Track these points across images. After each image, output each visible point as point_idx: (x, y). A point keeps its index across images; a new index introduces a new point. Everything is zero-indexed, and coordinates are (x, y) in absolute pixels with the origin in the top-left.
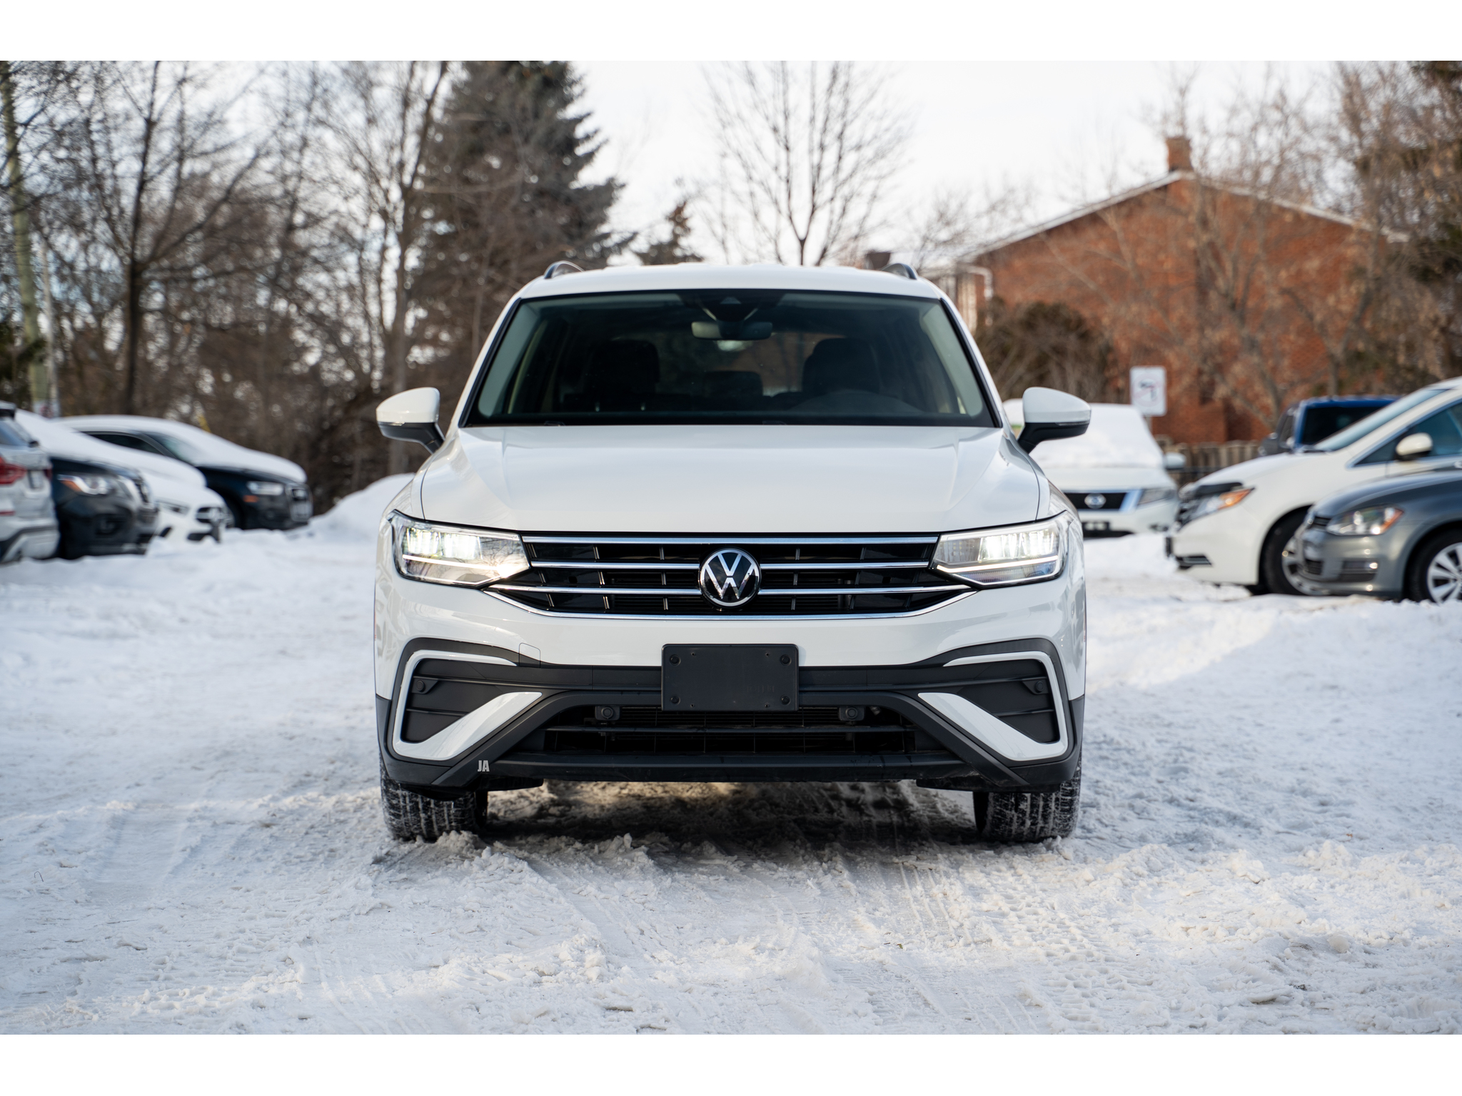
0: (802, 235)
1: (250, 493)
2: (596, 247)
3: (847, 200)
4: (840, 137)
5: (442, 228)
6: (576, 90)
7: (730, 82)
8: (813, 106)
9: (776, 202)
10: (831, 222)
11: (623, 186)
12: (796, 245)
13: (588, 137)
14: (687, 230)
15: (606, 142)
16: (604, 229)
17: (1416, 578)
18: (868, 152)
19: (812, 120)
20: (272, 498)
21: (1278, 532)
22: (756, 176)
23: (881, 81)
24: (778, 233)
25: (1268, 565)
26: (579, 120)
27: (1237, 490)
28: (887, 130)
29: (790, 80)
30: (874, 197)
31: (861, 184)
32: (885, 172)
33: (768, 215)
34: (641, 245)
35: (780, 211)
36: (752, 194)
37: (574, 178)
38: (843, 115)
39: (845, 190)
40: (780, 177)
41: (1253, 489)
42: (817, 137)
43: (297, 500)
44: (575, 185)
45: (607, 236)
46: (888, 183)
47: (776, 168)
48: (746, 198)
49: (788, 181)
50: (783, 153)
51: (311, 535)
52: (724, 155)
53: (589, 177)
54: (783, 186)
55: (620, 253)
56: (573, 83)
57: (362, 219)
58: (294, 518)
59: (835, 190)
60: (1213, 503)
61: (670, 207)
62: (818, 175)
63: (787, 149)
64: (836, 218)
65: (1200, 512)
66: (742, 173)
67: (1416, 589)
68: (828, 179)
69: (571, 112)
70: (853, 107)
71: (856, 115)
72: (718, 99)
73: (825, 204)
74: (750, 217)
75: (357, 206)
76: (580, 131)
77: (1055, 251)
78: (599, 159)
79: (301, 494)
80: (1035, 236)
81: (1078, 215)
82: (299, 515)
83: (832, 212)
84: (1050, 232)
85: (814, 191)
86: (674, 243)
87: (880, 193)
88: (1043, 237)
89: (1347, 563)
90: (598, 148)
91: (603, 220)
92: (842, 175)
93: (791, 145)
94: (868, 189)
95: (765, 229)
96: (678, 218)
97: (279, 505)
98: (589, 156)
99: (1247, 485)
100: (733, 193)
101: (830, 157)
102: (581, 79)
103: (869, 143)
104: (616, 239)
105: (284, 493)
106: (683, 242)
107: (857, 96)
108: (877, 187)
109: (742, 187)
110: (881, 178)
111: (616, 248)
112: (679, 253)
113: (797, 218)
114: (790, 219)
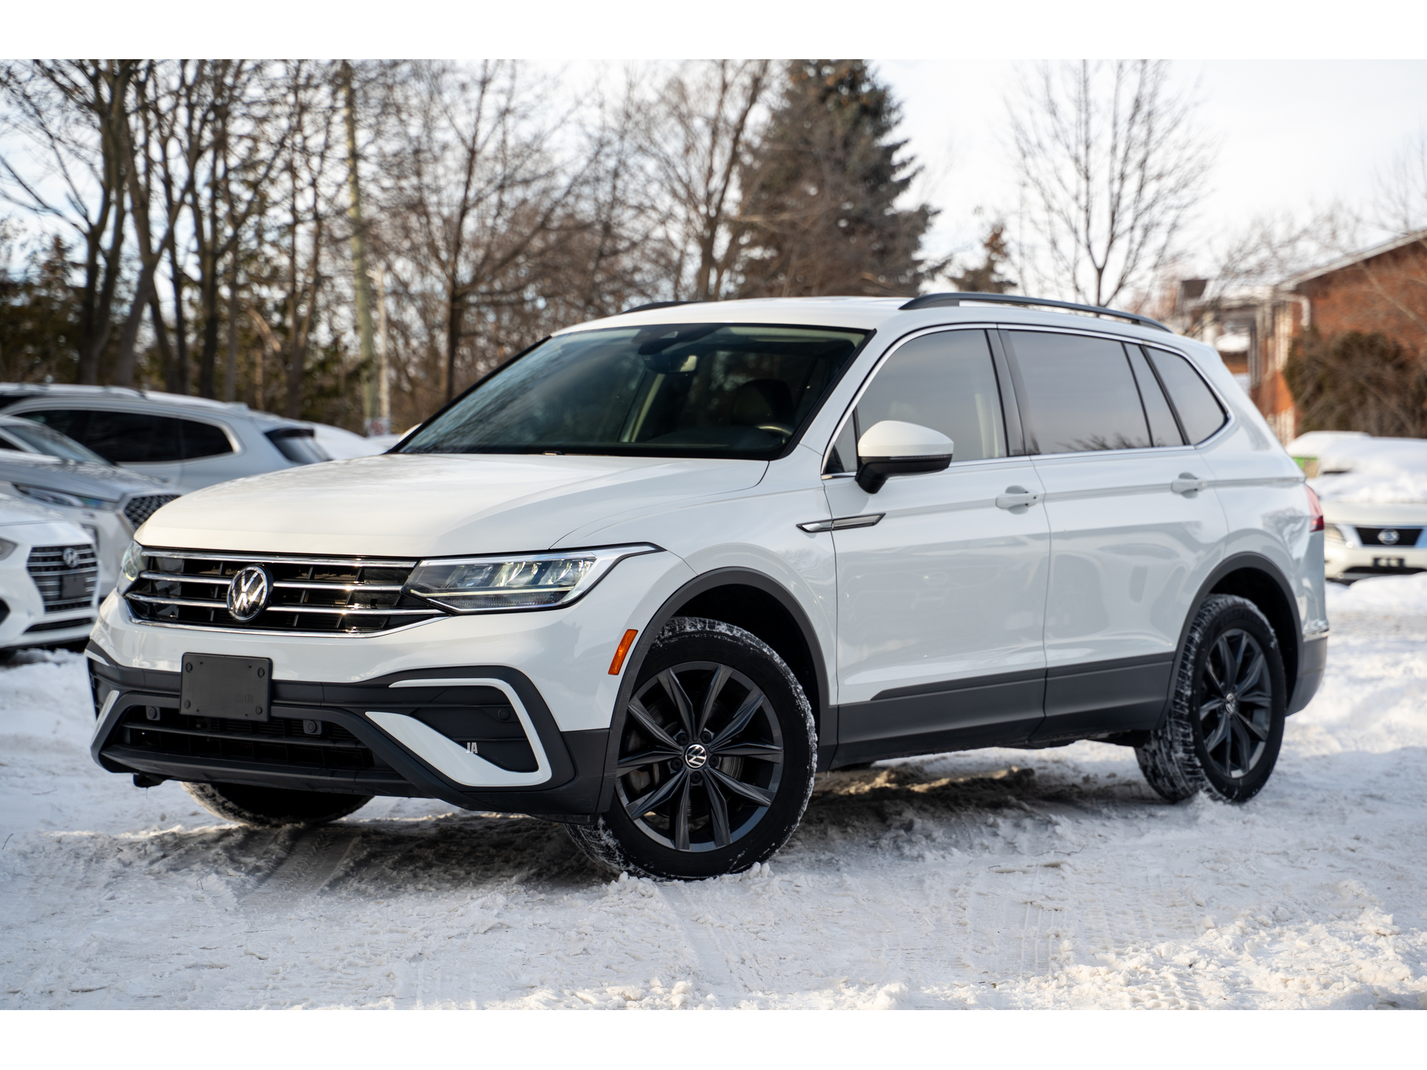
0: (1100, 263)
2: (909, 273)
3: (1146, 230)
4: (1142, 164)
5: (757, 253)
6: (894, 117)
7: (1031, 112)
8: (1115, 135)
9: (1075, 232)
10: (1130, 251)
11: (937, 213)
12: (1093, 274)
13: (903, 164)
14: (1003, 256)
15: (921, 169)
16: (918, 256)
18: (1169, 182)
19: (1114, 149)
22: (1056, 205)
23: (1185, 110)
24: (1076, 263)
26: (896, 147)
28: (1189, 159)
29: (1092, 109)
30: (1174, 227)
31: (1163, 213)
32: (1185, 201)
33: (1067, 244)
34: (955, 270)
35: (1078, 241)
36: (1051, 223)
37: (890, 206)
38: (1146, 143)
39: (1145, 219)
40: (1080, 207)
42: (1118, 167)
44: (889, 212)
45: (921, 262)
46: (1190, 212)
47: (1077, 198)
48: (1045, 227)
49: (1087, 211)
50: (1083, 183)
52: (1024, 185)
53: (905, 203)
54: (1082, 215)
55: (933, 278)
56: (891, 110)
57: (679, 245)
59: (1136, 219)
61: (986, 234)
62: (1118, 204)
63: (1088, 178)
64: (1135, 246)
66: (1041, 202)
68: (1128, 208)
69: (887, 140)
70: (1157, 135)
71: (1159, 143)
72: (1018, 127)
73: (1124, 233)
74: (1048, 246)
75: (675, 232)
76: (897, 158)
77: (1373, 280)
78: (915, 185)
80: (1354, 265)
81: (1400, 243)
83: (1131, 241)
84: (1368, 261)
85: (1113, 221)
86: (990, 268)
87: (1181, 222)
88: (1362, 266)
90: (914, 175)
91: (917, 246)
92: (1143, 205)
93: (1091, 173)
94: (1168, 219)
95: (1062, 258)
96: (995, 244)
98: (905, 183)
100: (1033, 221)
101: (1131, 185)
102: (899, 106)
103: (1170, 173)
104: (930, 264)
106: (1000, 268)
107: (1160, 125)
108: (1178, 217)
109: (1041, 216)
110: (1182, 207)
111: (929, 274)
112: (995, 278)
113: (1094, 248)
114: (1089, 247)
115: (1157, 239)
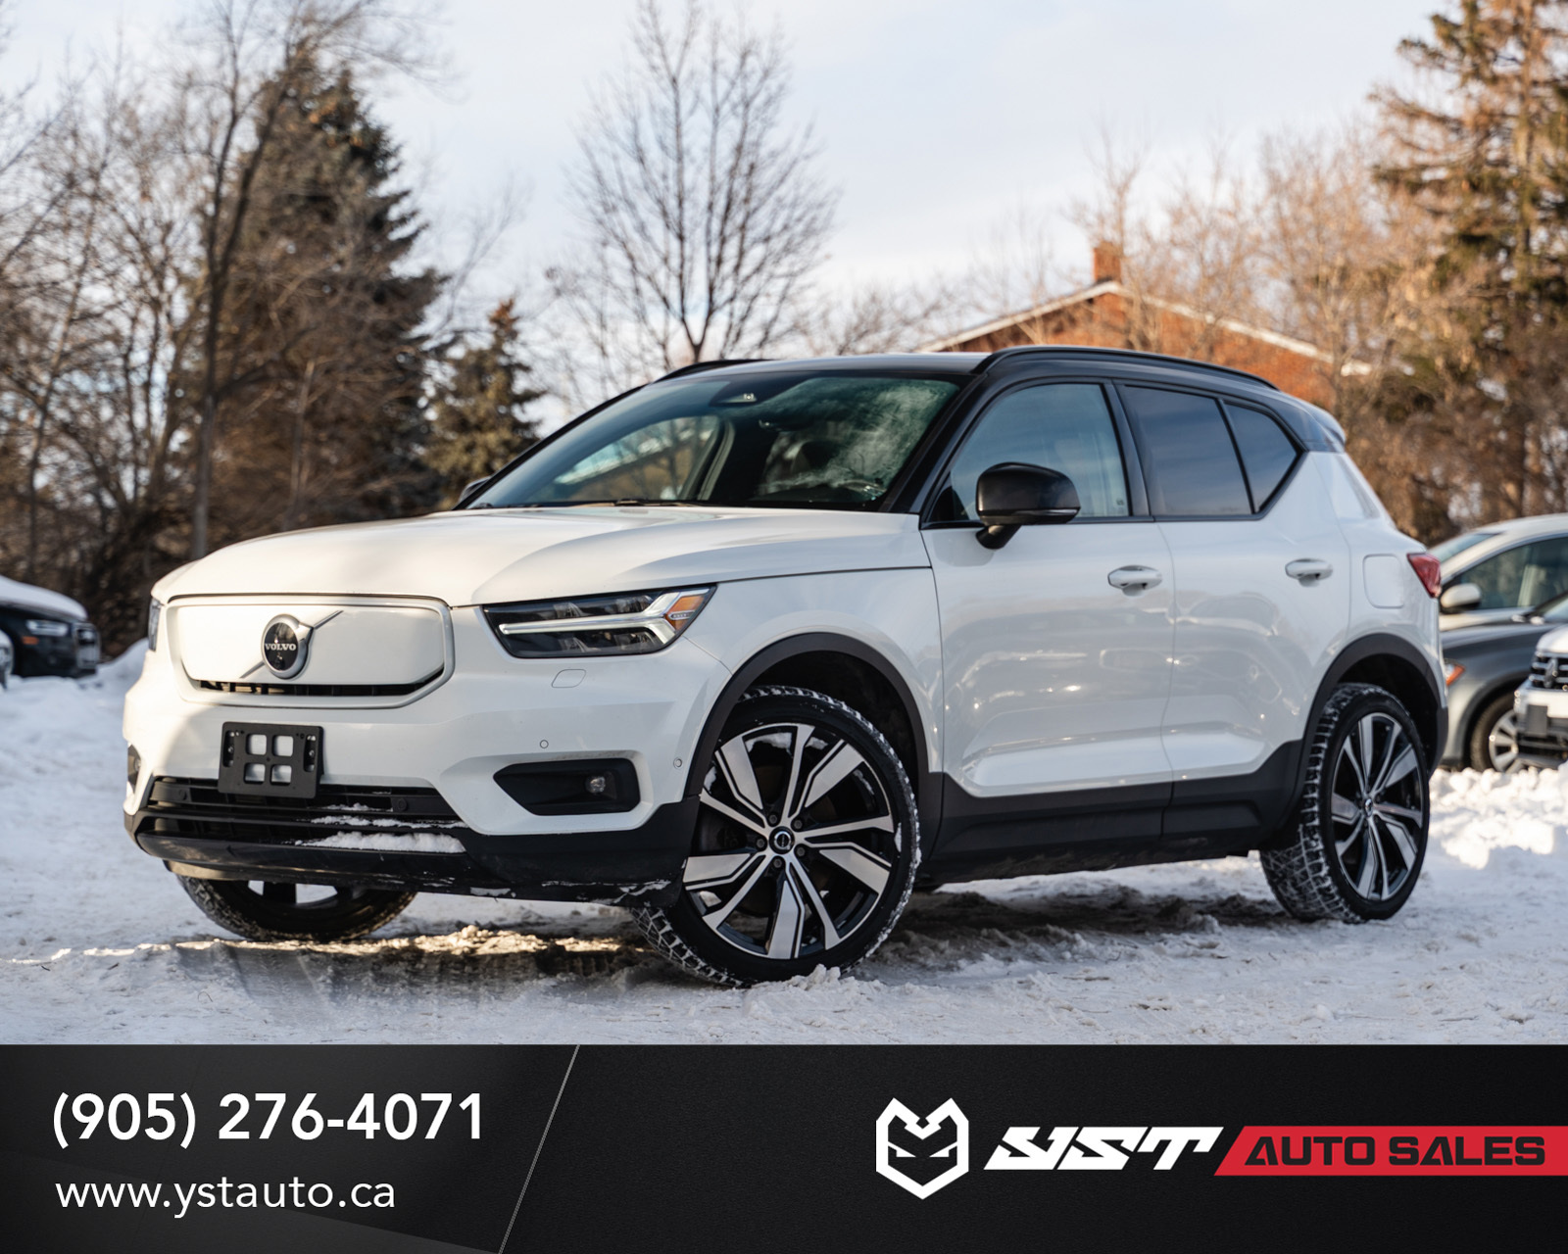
0: (697, 339)
1: (29, 633)
2: (412, 351)
4: (743, 228)
6: (392, 163)
7: (615, 157)
8: (712, 192)
9: (665, 300)
10: (730, 327)
11: (444, 280)
12: (688, 352)
13: (403, 221)
15: (425, 226)
16: (417, 331)
18: (777, 244)
19: (710, 207)
20: (55, 639)
22: (642, 269)
23: (795, 162)
24: (667, 335)
26: (396, 199)
28: (799, 220)
29: (686, 159)
30: (784, 296)
31: (768, 282)
32: (796, 268)
33: (656, 315)
34: (459, 353)
35: (670, 312)
36: (637, 291)
37: (386, 269)
38: (746, 201)
39: (750, 289)
40: (671, 272)
42: (716, 226)
43: (84, 643)
44: (388, 276)
45: (423, 338)
46: (800, 281)
47: (666, 260)
48: (630, 294)
49: (681, 277)
50: (675, 244)
51: (99, 685)
52: (605, 244)
53: (406, 268)
54: (674, 282)
56: (387, 155)
58: (80, 665)
59: (736, 290)
61: (495, 303)
62: (717, 271)
63: (681, 238)
64: (736, 321)
66: (627, 264)
68: (729, 275)
69: (385, 189)
70: (759, 193)
71: (762, 202)
72: (599, 177)
73: (725, 304)
74: (634, 317)
76: (394, 213)
78: (418, 245)
79: (88, 635)
81: (996, 327)
82: (86, 661)
83: (731, 315)
85: (711, 290)
86: (497, 350)
87: (791, 292)
90: (415, 235)
91: (418, 319)
93: (686, 234)
94: (776, 288)
95: (652, 332)
96: (503, 319)
97: (63, 648)
98: (406, 243)
100: (615, 288)
101: (731, 250)
102: (397, 149)
103: (779, 234)
104: (435, 340)
105: (69, 634)
106: (511, 348)
107: (765, 177)
108: (787, 287)
109: (623, 280)
110: (791, 275)
111: (433, 353)
112: (503, 361)
113: (691, 319)
114: (683, 321)
115: (764, 310)
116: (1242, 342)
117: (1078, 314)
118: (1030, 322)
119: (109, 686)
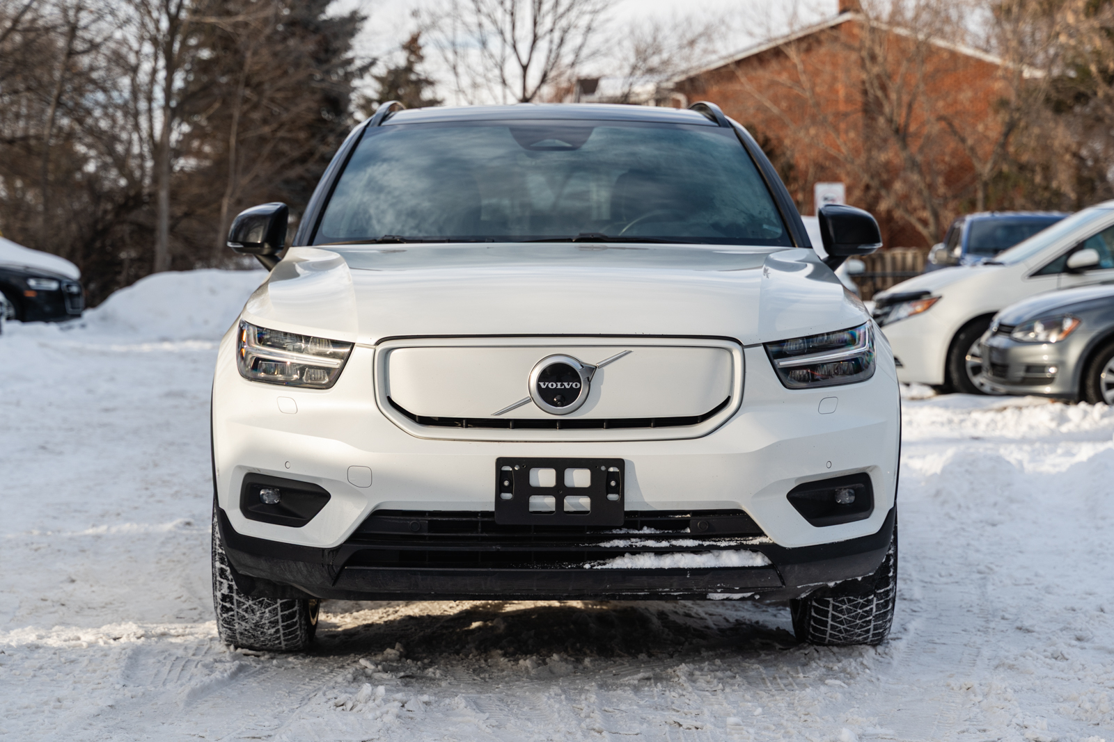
0: (524, 60)
1: (29, 288)
2: (341, 72)
3: (565, 31)
5: (205, 54)
9: (502, 33)
10: (550, 51)
11: (364, 18)
12: (519, 71)
14: (421, 58)
16: (350, 54)
17: (1090, 382)
20: (49, 293)
21: (962, 336)
22: (484, 9)
24: (503, 60)
25: (953, 367)
27: (926, 298)
30: (589, 29)
31: (578, 17)
32: (598, 7)
33: (495, 44)
34: (380, 70)
35: (504, 40)
36: (480, 25)
37: (323, 12)
39: (563, 23)
40: (505, 10)
41: (940, 297)
43: (71, 295)
44: (323, 17)
45: (350, 61)
46: (602, 17)
47: (502, 3)
48: (475, 28)
49: (512, 14)
51: (83, 326)
54: (508, 18)
55: (361, 77)
57: (135, 46)
58: (69, 310)
59: (554, 23)
60: (904, 310)
61: (406, 38)
62: (539, 9)
64: (554, 47)
65: (892, 317)
66: (472, 7)
67: (1091, 392)
68: (548, 13)
73: (545, 34)
74: (478, 45)
75: (131, 32)
77: (743, 79)
79: (75, 289)
80: (726, 66)
81: (764, 48)
82: (73, 307)
83: (551, 42)
84: (739, 63)
85: (535, 23)
86: (409, 69)
87: (594, 25)
88: (732, 67)
89: (1030, 368)
91: (348, 47)
92: (561, 9)
94: (584, 21)
95: (491, 56)
96: (413, 47)
97: (55, 298)
99: (935, 294)
100: (464, 23)
104: (358, 63)
105: (59, 289)
106: (418, 68)
108: (592, 20)
109: (471, 19)
110: (595, 12)
111: (358, 73)
112: (413, 77)
113: (520, 47)
114: (514, 47)
115: (574, 40)
116: (946, 56)
117: (823, 37)
118: (788, 44)
119: (91, 327)
